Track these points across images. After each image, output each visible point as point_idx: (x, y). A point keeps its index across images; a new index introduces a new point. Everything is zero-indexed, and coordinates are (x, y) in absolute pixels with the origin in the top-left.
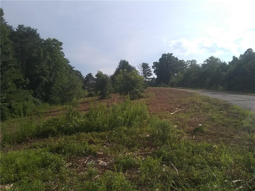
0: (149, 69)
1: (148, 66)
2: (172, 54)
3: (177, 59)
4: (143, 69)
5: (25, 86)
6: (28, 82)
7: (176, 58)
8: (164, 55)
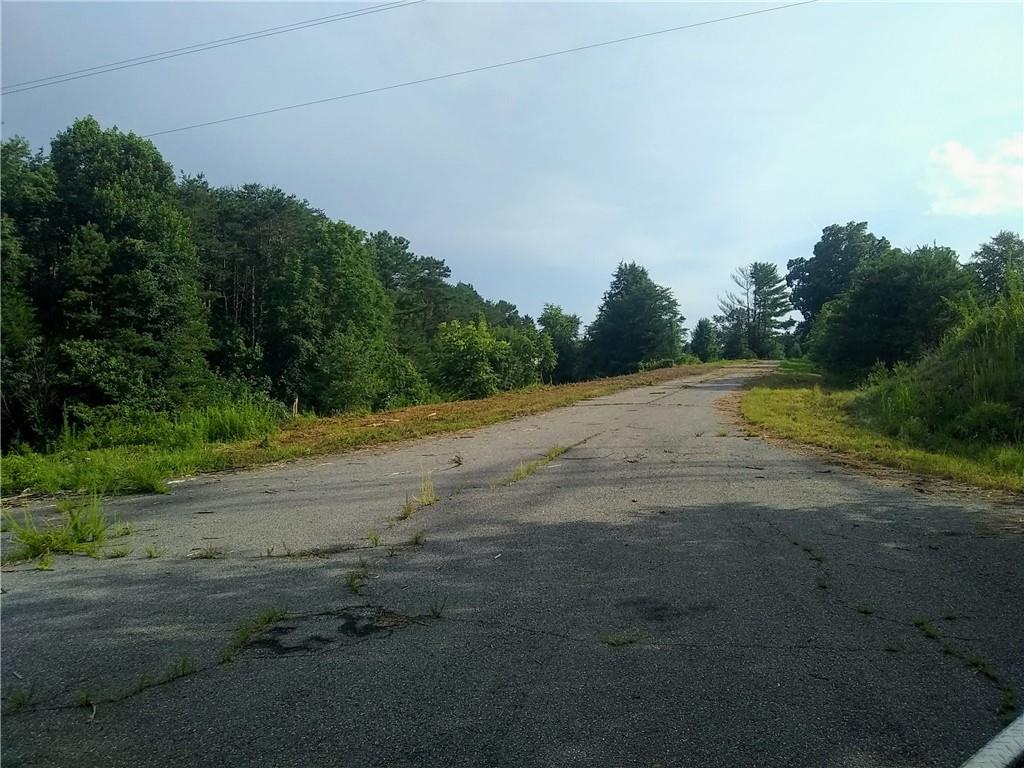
0: (778, 285)
1: (775, 277)
2: (863, 225)
3: (883, 244)
4: (753, 288)
5: (249, 367)
6: (257, 356)
7: (880, 241)
8: (832, 232)
